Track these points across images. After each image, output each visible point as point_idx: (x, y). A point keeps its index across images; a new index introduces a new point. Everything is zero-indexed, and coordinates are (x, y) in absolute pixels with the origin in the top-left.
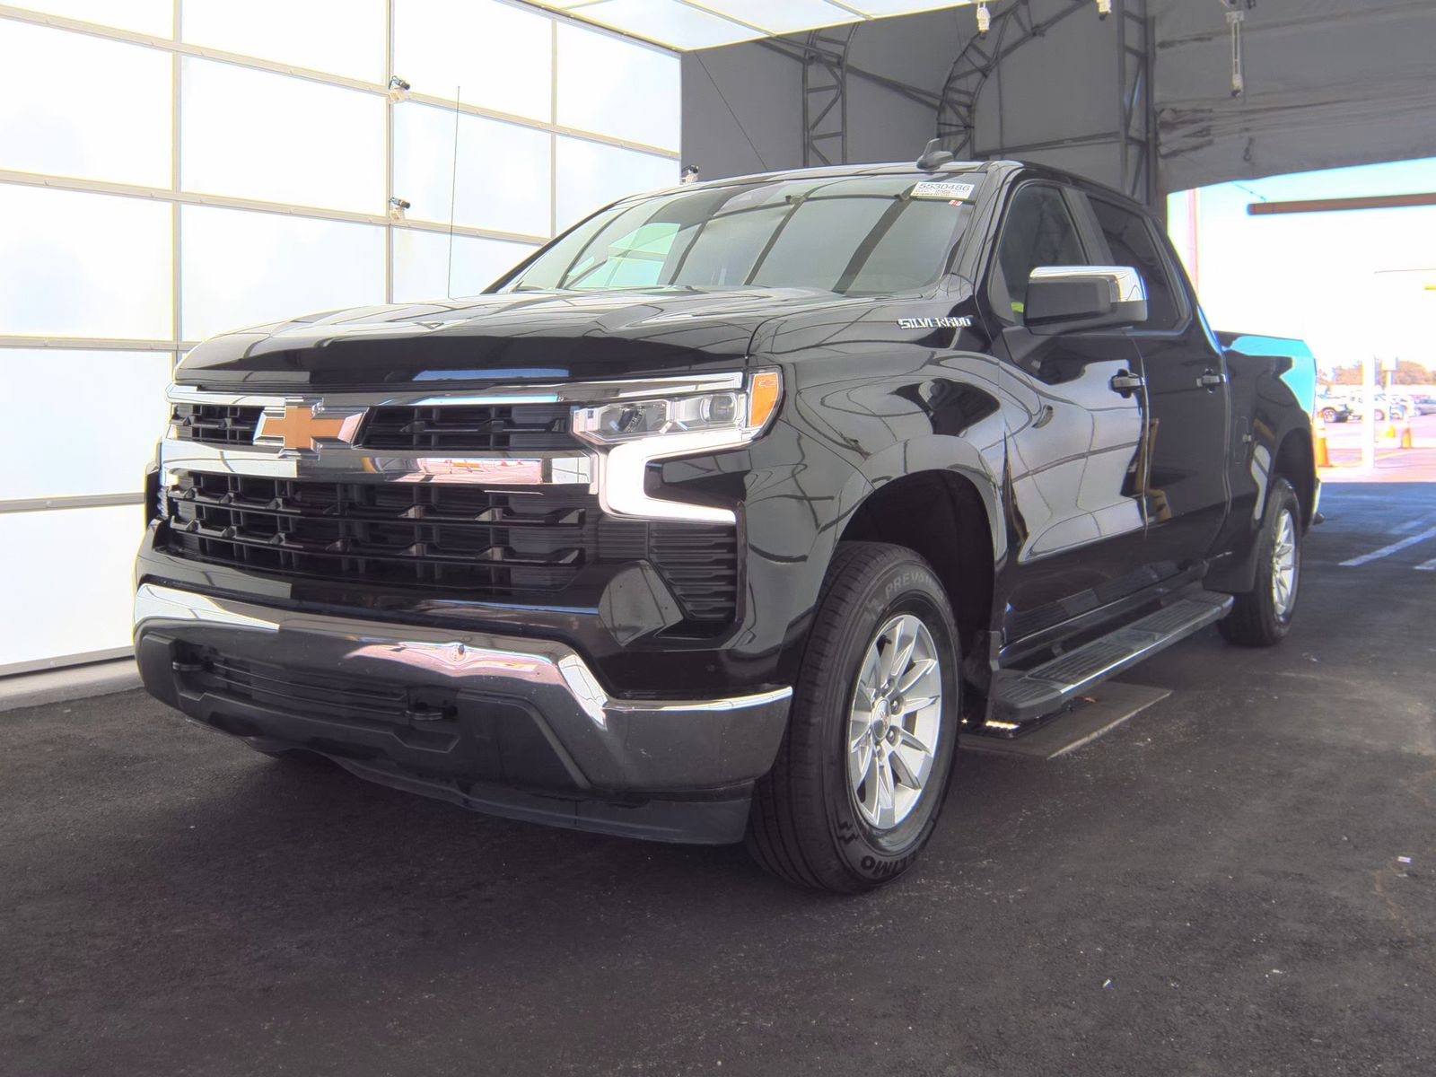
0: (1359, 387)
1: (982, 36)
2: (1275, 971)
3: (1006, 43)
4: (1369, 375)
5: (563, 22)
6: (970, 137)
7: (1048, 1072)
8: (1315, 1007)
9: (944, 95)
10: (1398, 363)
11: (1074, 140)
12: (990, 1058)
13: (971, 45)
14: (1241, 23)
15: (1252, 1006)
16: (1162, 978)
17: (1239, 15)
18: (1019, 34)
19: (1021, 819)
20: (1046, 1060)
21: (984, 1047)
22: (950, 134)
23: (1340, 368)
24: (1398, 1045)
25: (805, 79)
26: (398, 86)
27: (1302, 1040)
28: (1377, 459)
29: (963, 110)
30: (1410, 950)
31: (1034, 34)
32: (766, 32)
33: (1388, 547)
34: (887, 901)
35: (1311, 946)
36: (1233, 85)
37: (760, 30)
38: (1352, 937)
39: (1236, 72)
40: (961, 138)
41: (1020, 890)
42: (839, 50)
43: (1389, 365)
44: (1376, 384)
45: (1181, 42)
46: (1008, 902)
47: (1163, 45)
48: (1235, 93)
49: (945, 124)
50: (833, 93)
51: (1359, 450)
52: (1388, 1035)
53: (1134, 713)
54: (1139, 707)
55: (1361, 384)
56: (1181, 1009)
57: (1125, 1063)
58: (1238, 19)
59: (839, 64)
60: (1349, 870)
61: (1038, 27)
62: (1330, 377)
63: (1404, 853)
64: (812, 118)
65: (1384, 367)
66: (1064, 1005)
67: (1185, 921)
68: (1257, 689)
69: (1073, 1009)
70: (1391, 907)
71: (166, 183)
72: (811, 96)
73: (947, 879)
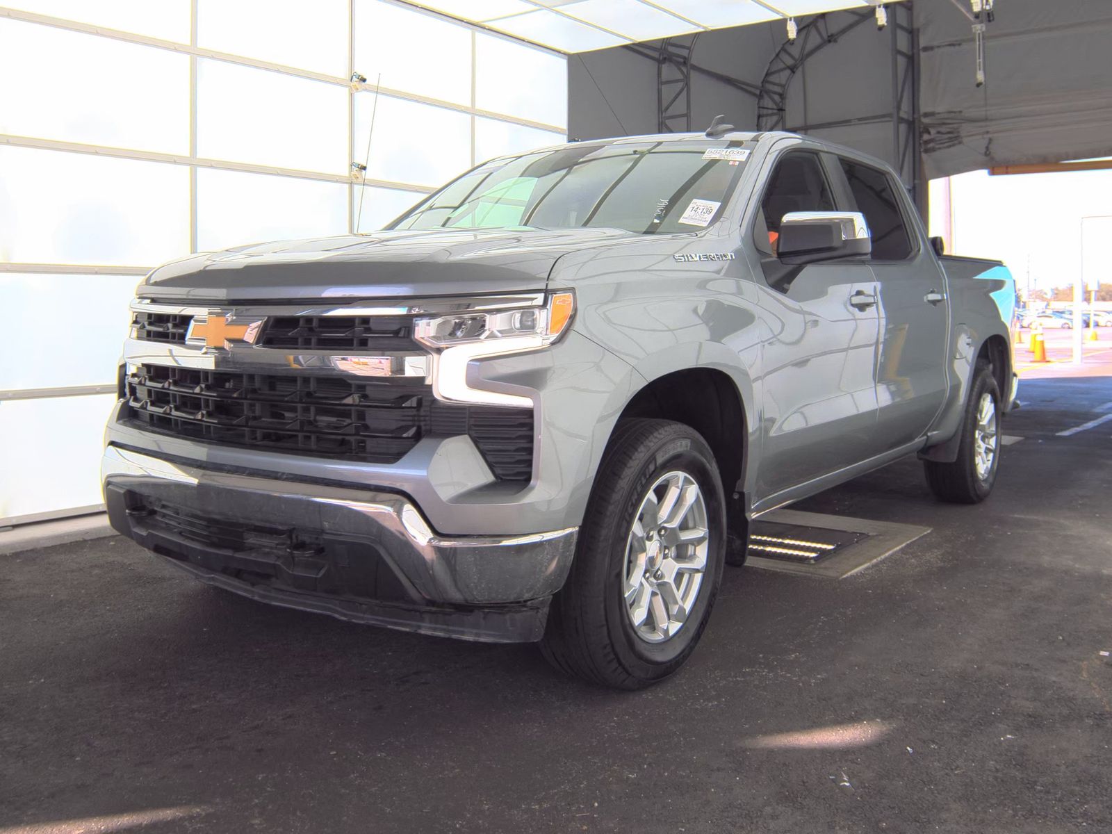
0: (1070, 303)
1: (792, 42)
2: (1008, 736)
3: (809, 47)
4: (1078, 294)
5: (480, 32)
6: (782, 117)
7: (840, 811)
8: (1039, 763)
9: (763, 86)
10: (1100, 286)
11: (860, 120)
12: (797, 801)
13: (783, 49)
14: (983, 32)
15: (992, 762)
16: (924, 742)
17: (982, 27)
18: (818, 40)
19: (820, 624)
20: (839, 802)
21: (793, 793)
22: (767, 115)
23: (1057, 289)
24: (1100, 791)
25: (659, 74)
26: (357, 80)
27: (1028, 787)
28: (1084, 356)
29: (777, 98)
30: (1108, 720)
31: (830, 41)
32: (631, 40)
33: (1092, 422)
34: (721, 685)
35: (1035, 718)
36: (977, 79)
37: (626, 38)
38: (1065, 711)
39: (980, 69)
40: (775, 118)
41: (819, 676)
42: (685, 53)
43: (1093, 287)
44: (1083, 301)
45: (939, 47)
46: (810, 685)
47: (926, 49)
48: (979, 85)
49: (764, 108)
50: (681, 85)
51: (1071, 350)
52: (1092, 784)
53: (904, 545)
54: (908, 541)
55: (1072, 301)
56: (939, 765)
57: (897, 804)
58: (981, 30)
59: (685, 63)
60: (1064, 661)
61: (832, 35)
62: (1049, 295)
63: (1104, 649)
64: (665, 104)
65: (1089, 289)
66: (852, 761)
67: (942, 699)
68: (995, 527)
69: (859, 764)
70: (1094, 689)
71: (185, 152)
72: (664, 87)
73: (765, 668)
